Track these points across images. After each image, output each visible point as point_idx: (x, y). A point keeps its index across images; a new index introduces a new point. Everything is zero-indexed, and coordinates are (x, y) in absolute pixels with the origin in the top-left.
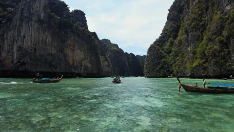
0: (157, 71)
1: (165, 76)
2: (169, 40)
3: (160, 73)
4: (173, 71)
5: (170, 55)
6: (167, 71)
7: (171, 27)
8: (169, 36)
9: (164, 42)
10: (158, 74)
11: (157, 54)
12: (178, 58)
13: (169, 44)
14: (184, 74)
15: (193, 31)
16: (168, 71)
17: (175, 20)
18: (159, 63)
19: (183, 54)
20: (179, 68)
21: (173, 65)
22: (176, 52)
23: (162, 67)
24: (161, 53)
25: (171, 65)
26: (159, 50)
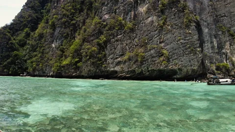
0: (5, 66)
1: (15, 74)
2: (25, 30)
3: (9, 70)
4: (27, 68)
5: (25, 48)
6: (19, 68)
7: (30, 16)
8: (25, 26)
9: (17, 30)
10: (5, 70)
11: (7, 43)
12: (35, 53)
13: (23, 34)
14: (44, 73)
15: (61, 27)
16: (21, 68)
17: (35, 10)
18: (8, 57)
19: (44, 49)
20: (38, 65)
21: (28, 61)
22: (32, 46)
23: (13, 63)
24: (12, 43)
25: (26, 61)
26: (10, 39)
